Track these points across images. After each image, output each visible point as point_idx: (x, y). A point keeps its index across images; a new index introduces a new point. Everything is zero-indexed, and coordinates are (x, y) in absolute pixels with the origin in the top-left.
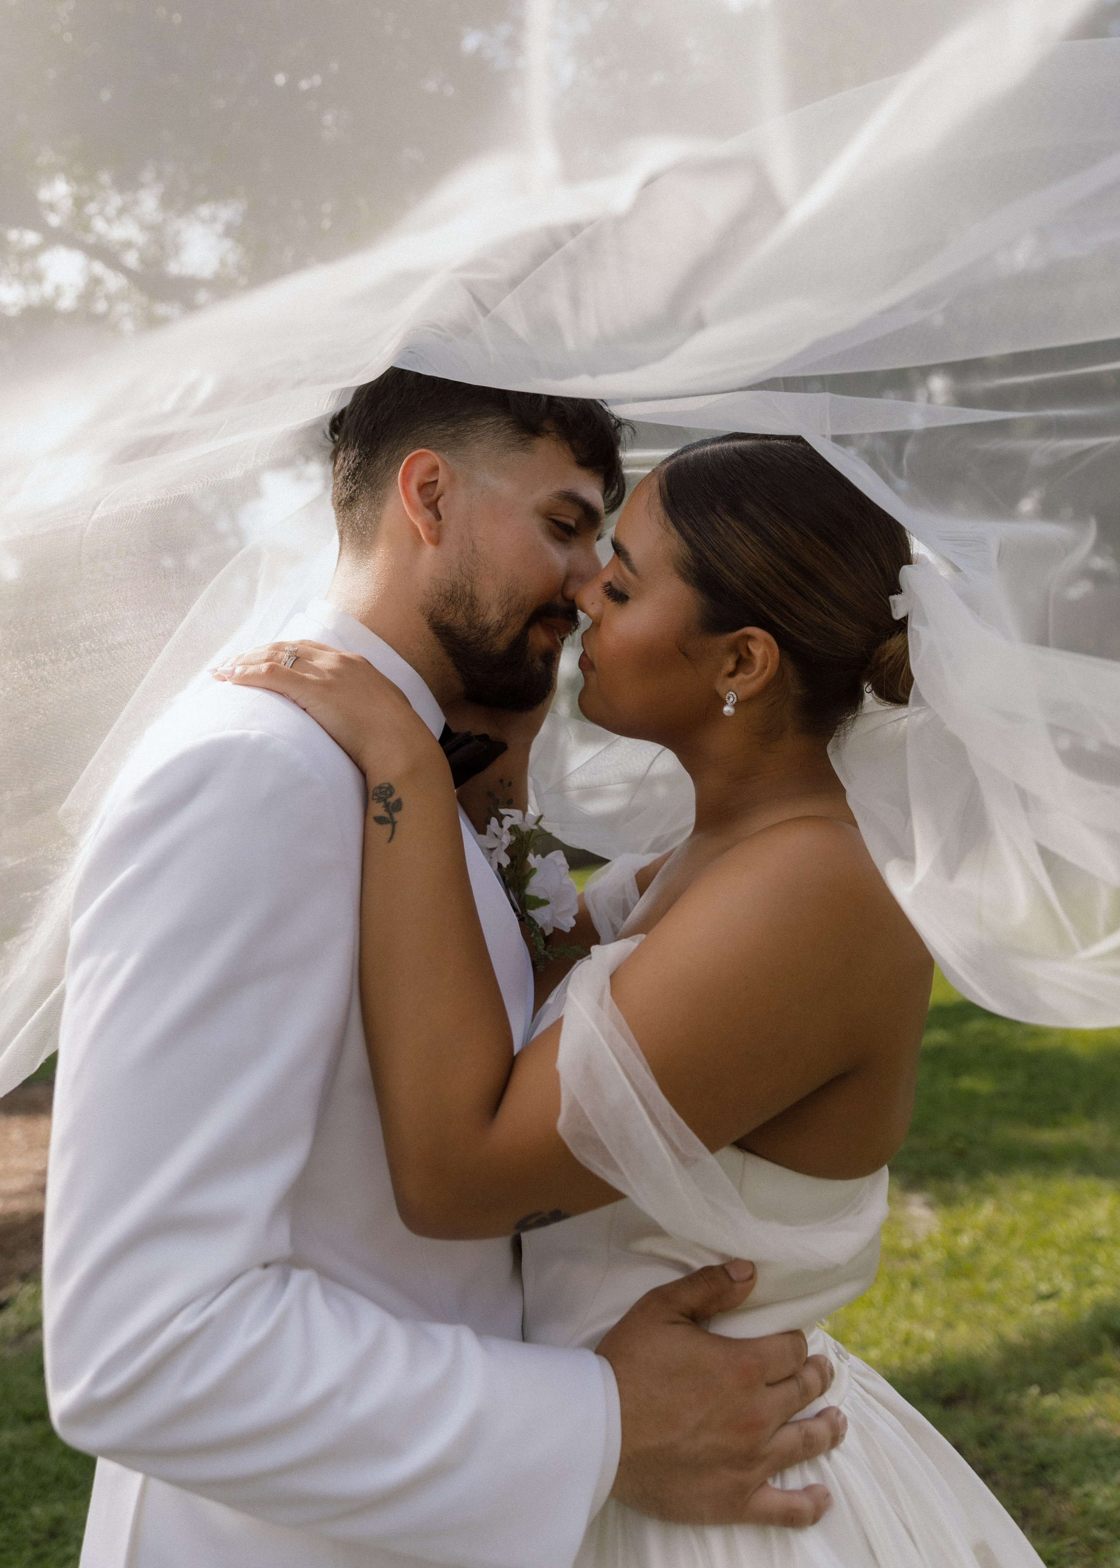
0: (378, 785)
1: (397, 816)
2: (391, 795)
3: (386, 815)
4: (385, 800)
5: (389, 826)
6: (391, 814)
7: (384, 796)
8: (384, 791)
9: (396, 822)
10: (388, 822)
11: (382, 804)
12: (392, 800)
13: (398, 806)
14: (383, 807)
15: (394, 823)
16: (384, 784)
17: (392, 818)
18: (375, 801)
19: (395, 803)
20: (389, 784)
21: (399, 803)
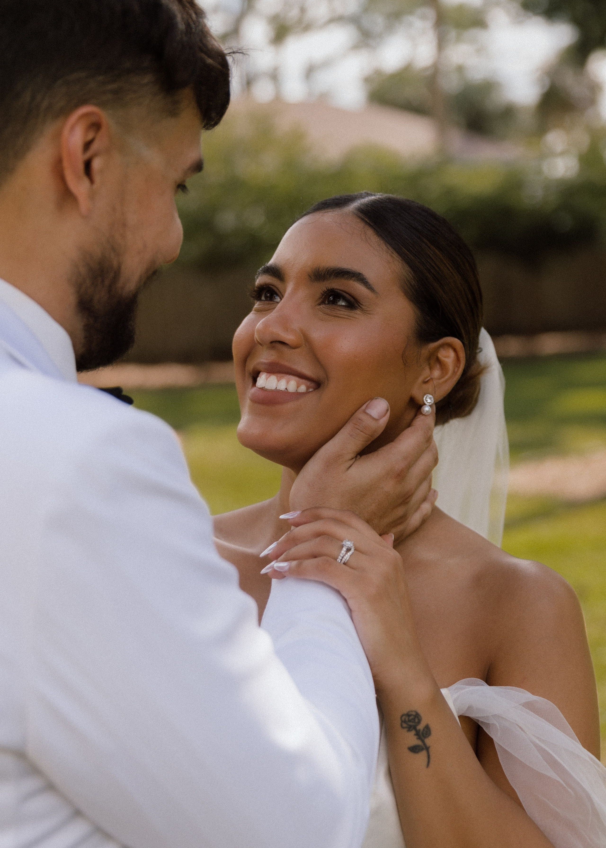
0: (405, 712)
1: (428, 741)
2: (419, 722)
3: (419, 742)
4: (415, 728)
5: (424, 753)
6: (423, 741)
7: (413, 724)
8: (412, 719)
9: (429, 747)
10: (422, 749)
11: (413, 732)
12: (421, 727)
13: (427, 731)
14: (415, 735)
15: (427, 749)
16: (412, 711)
17: (425, 744)
18: (406, 730)
19: (424, 730)
20: (416, 712)
21: (427, 728)
